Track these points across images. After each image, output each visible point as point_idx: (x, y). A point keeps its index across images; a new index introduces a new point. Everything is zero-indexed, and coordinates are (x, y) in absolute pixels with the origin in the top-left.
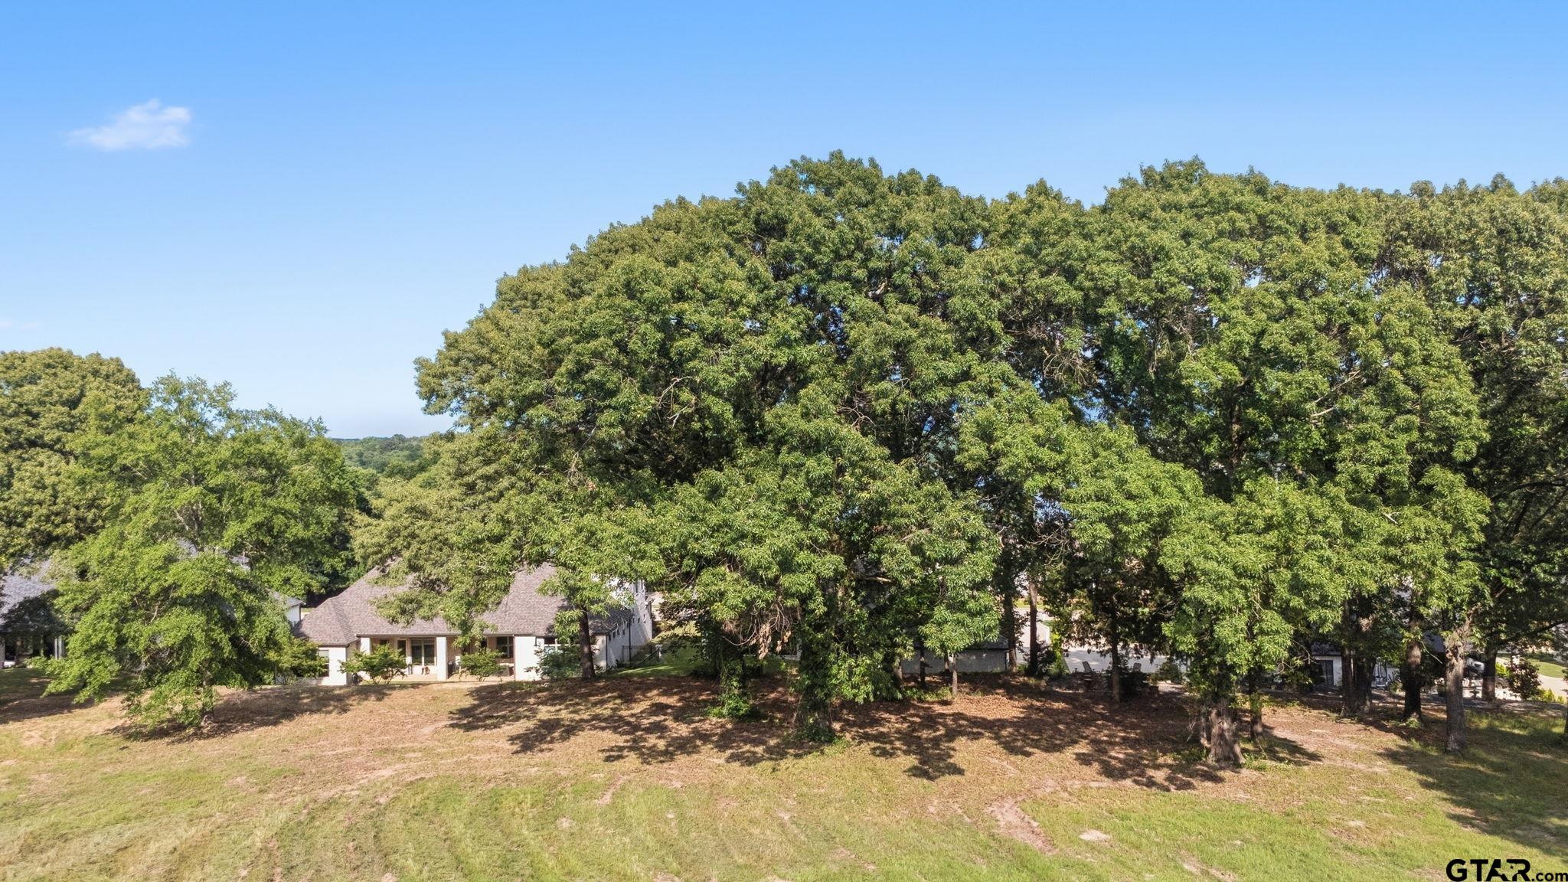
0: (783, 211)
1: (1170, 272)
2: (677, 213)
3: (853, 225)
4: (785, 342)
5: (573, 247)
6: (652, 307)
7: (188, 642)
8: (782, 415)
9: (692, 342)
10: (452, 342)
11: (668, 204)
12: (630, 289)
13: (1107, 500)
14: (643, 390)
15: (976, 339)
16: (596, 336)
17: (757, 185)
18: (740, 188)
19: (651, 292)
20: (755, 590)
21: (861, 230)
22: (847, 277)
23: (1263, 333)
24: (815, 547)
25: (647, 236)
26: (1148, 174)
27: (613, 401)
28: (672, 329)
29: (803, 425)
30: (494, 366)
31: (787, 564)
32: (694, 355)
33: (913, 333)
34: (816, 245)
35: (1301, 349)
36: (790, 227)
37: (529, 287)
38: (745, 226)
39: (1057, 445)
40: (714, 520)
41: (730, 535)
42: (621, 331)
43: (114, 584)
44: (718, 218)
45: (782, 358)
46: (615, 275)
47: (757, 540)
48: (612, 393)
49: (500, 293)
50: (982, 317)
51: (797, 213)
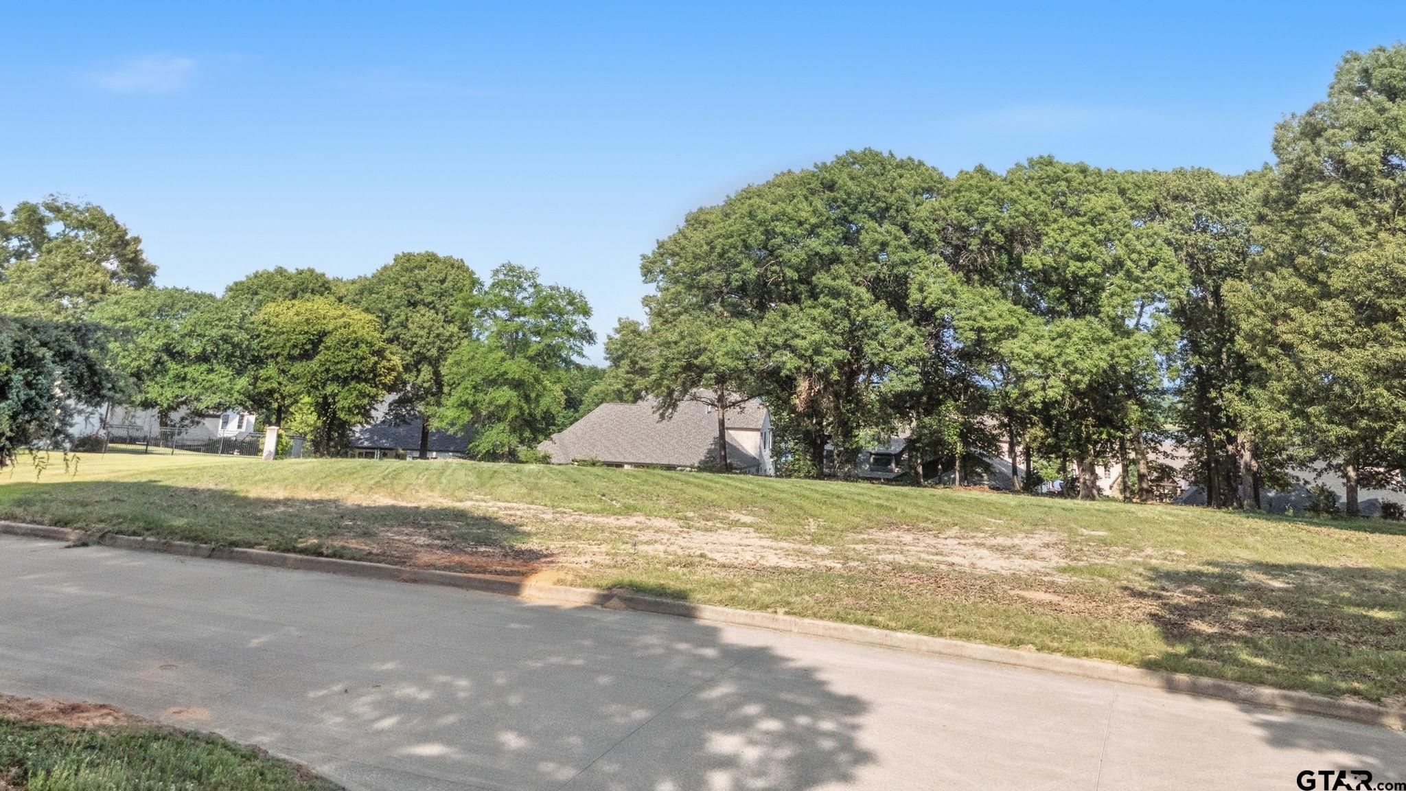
0: (836, 178)
1: (1017, 211)
2: (786, 178)
3: (870, 185)
4: (829, 243)
5: (728, 196)
6: (760, 224)
7: (508, 404)
8: (822, 279)
9: (779, 240)
10: (661, 245)
11: (783, 174)
12: (751, 215)
13: (975, 320)
14: (755, 266)
15: (923, 242)
16: (732, 237)
17: (824, 164)
18: (816, 166)
19: (760, 215)
20: (801, 363)
21: (875, 188)
22: (865, 212)
23: (1068, 242)
24: (836, 346)
25: (767, 190)
26: (1030, 161)
27: (738, 269)
28: (769, 234)
29: (833, 283)
30: (681, 257)
31: (817, 351)
32: (780, 246)
33: (889, 238)
34: (849, 195)
35: (1085, 250)
36: (837, 185)
37: (702, 217)
38: (815, 184)
39: (954, 293)
40: (783, 326)
41: (791, 335)
42: (744, 234)
43: (473, 371)
44: (803, 181)
45: (826, 250)
46: (745, 209)
47: (804, 338)
48: (738, 265)
49: (687, 221)
50: (926, 231)
51: (843, 179)
